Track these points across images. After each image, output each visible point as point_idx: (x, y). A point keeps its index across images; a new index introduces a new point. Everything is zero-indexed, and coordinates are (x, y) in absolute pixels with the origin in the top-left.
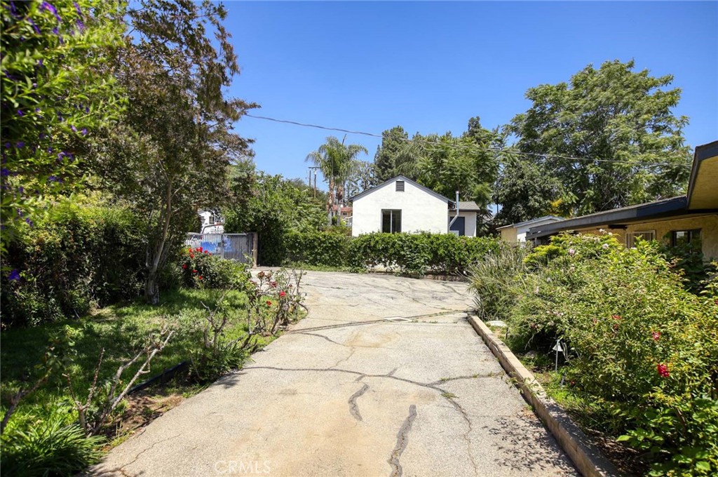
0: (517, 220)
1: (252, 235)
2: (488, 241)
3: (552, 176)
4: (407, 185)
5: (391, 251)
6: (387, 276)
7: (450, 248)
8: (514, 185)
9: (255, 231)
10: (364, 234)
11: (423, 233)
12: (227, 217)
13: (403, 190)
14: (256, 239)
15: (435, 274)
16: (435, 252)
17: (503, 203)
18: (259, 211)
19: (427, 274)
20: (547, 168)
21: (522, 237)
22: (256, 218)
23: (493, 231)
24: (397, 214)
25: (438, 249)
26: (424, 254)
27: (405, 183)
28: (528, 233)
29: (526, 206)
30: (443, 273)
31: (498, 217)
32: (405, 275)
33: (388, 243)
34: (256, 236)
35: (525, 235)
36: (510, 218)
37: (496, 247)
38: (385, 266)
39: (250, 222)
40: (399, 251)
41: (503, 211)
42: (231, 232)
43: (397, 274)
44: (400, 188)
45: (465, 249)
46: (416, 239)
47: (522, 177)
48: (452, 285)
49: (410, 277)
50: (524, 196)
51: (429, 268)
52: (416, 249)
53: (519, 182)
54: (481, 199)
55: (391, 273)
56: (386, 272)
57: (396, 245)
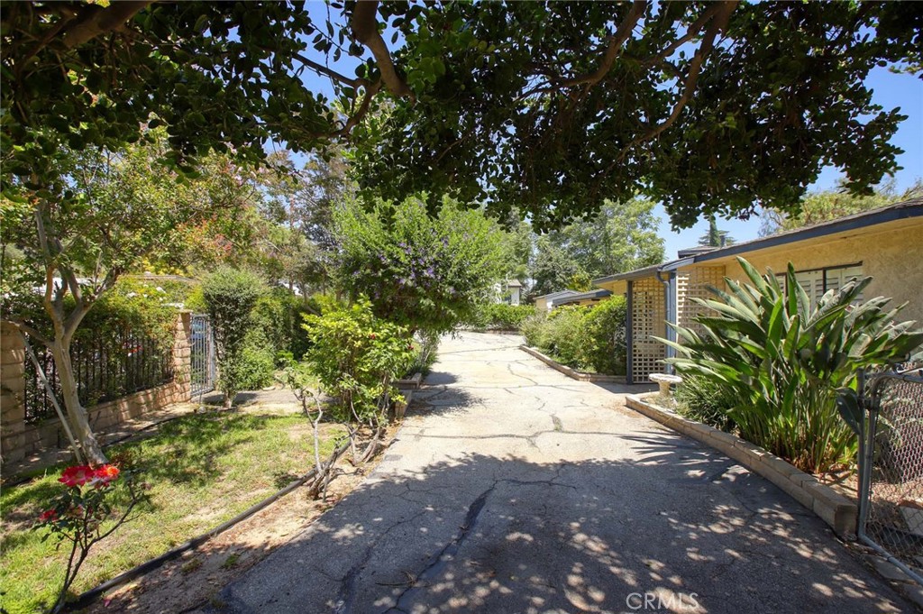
0: (548, 291)
2: (528, 308)
3: (571, 259)
7: (504, 313)
8: (546, 266)
15: (495, 330)
16: (494, 316)
17: (537, 278)
19: (489, 330)
20: (569, 253)
21: (550, 304)
23: (529, 300)
28: (554, 301)
29: (554, 282)
30: (499, 329)
31: (534, 289)
35: (551, 303)
36: (542, 289)
37: (533, 312)
41: (537, 285)
43: (470, 331)
45: (513, 313)
47: (550, 260)
48: (506, 336)
49: (479, 332)
50: (552, 274)
51: (490, 327)
53: (549, 264)
54: (521, 276)
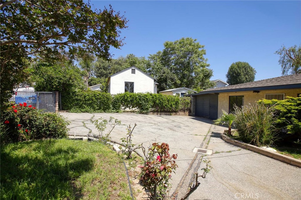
1: (55, 93)
2: (175, 97)
4: (137, 71)
5: (135, 101)
6: (132, 113)
7: (161, 100)
9: (57, 91)
10: (121, 93)
11: (148, 93)
12: (38, 81)
13: (135, 73)
14: (57, 95)
16: (154, 102)
18: (61, 79)
19: (150, 112)
22: (59, 83)
24: (132, 84)
25: (156, 100)
26: (150, 103)
27: (136, 70)
29: (166, 84)
30: (157, 111)
32: (141, 113)
33: (133, 98)
34: (57, 93)
37: (178, 100)
38: (130, 109)
39: (55, 85)
40: (138, 102)
42: (40, 91)
43: (137, 113)
44: (133, 72)
45: (167, 100)
46: (147, 96)
47: (164, 73)
49: (143, 114)
50: (165, 80)
52: (147, 101)
53: (164, 75)
55: (133, 112)
56: (131, 112)
57: (137, 99)
